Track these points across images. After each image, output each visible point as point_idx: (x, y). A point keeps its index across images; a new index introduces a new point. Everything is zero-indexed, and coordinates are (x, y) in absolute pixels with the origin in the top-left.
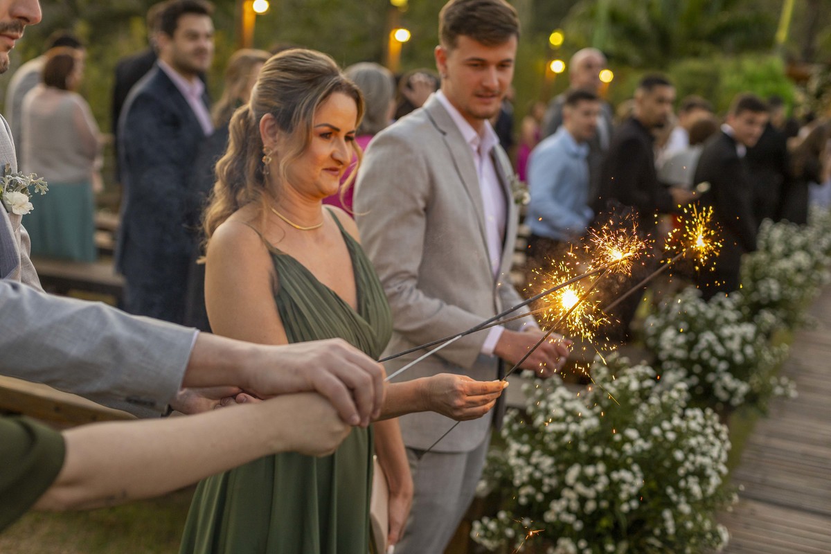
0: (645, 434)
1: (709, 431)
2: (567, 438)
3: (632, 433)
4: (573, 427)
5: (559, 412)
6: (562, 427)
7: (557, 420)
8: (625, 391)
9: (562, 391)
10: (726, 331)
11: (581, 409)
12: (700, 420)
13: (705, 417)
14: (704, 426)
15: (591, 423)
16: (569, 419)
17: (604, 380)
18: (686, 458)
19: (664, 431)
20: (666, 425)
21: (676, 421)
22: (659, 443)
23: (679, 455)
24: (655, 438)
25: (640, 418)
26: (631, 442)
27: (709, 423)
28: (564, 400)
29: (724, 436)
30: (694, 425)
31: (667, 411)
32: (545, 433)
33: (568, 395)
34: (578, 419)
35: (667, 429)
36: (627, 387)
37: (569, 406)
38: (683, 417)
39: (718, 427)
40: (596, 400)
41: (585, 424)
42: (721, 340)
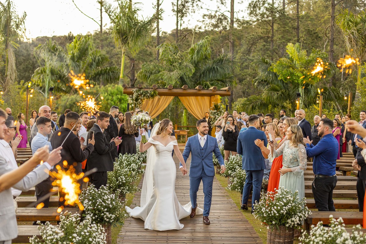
0: (79, 235)
1: (99, 230)
2: (54, 240)
3: (75, 235)
4: (56, 236)
5: (51, 233)
6: (52, 237)
7: (50, 235)
8: (71, 222)
9: (51, 226)
10: (106, 197)
11: (57, 230)
12: (96, 227)
13: (97, 226)
14: (98, 229)
15: (62, 234)
16: (54, 234)
17: (64, 220)
18: (93, 240)
19: (85, 233)
20: (86, 231)
21: (89, 229)
22: (84, 237)
23: (90, 239)
24: (83, 235)
25: (77, 230)
26: (75, 238)
27: (99, 228)
28: (52, 228)
29: (104, 231)
30: (94, 229)
31: (86, 226)
32: (47, 240)
33: (53, 227)
34: (57, 234)
35: (86, 232)
36: (72, 221)
37: (53, 230)
38: (91, 228)
39: (102, 228)
40: (62, 227)
41: (60, 235)
42: (104, 201)
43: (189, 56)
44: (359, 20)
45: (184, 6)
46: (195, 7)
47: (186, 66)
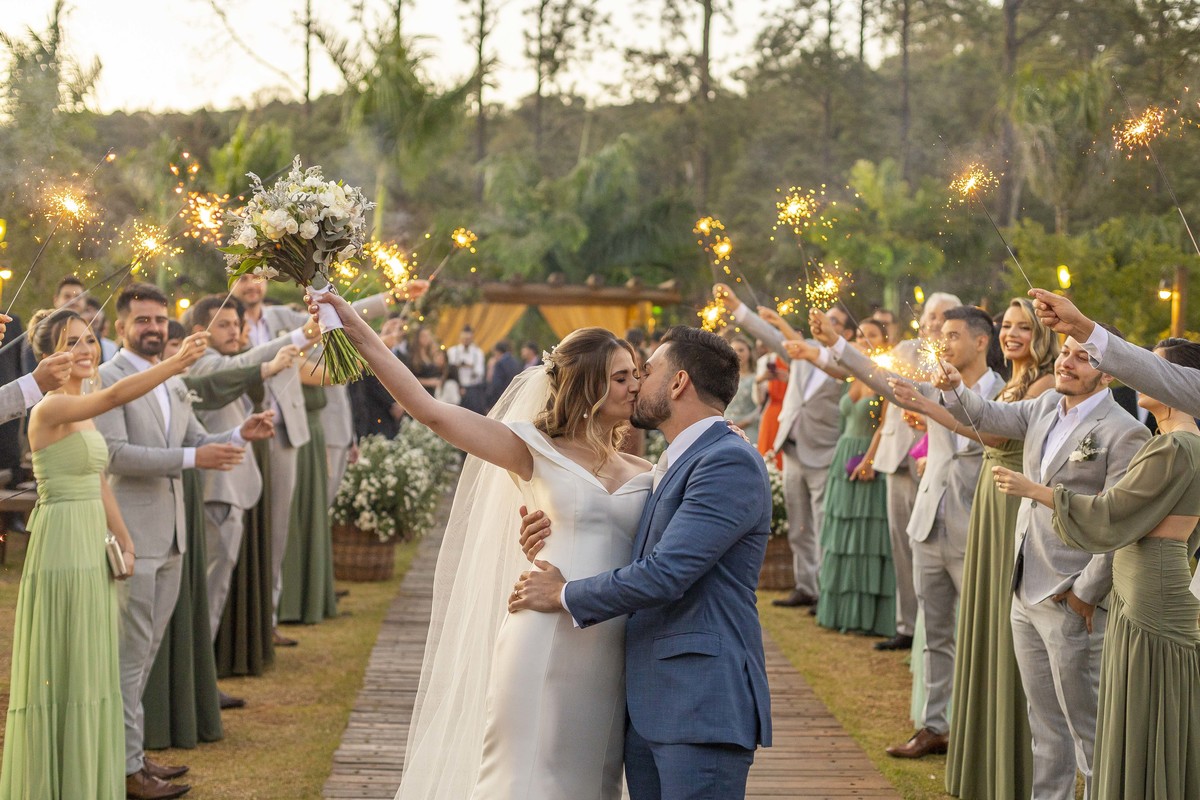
43: (573, 193)
44: (1062, 97)
45: (558, 37)
46: (594, 43)
47: (564, 222)
